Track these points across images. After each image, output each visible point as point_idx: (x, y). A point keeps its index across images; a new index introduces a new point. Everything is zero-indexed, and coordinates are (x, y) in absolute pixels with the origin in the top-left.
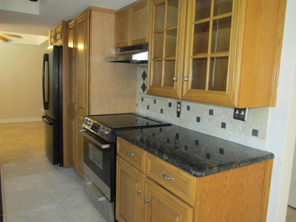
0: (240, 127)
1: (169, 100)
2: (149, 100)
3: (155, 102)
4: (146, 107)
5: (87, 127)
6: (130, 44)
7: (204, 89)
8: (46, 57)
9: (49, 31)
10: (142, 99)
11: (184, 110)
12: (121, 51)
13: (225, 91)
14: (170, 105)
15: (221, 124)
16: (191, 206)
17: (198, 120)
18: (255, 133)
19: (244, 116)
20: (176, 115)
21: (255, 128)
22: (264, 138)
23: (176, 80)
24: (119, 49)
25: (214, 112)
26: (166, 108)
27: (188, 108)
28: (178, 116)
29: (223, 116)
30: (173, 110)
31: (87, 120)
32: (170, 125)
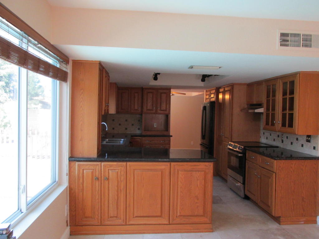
0: (309, 146)
1: (278, 133)
2: (267, 134)
3: (271, 135)
4: (266, 138)
5: (230, 147)
6: (255, 103)
7: (286, 126)
8: (205, 108)
9: (205, 91)
10: (264, 134)
11: (285, 139)
12: (250, 106)
13: (293, 127)
14: (278, 136)
15: (301, 145)
16: (274, 172)
17: (292, 143)
18: (314, 148)
19: (310, 140)
20: (281, 142)
21: (314, 146)
22: (318, 150)
23: (276, 123)
24: (249, 105)
25: (299, 139)
26: (276, 138)
27: (287, 138)
28: (282, 142)
29: (302, 141)
30: (280, 139)
31: (230, 144)
32: (278, 147)
